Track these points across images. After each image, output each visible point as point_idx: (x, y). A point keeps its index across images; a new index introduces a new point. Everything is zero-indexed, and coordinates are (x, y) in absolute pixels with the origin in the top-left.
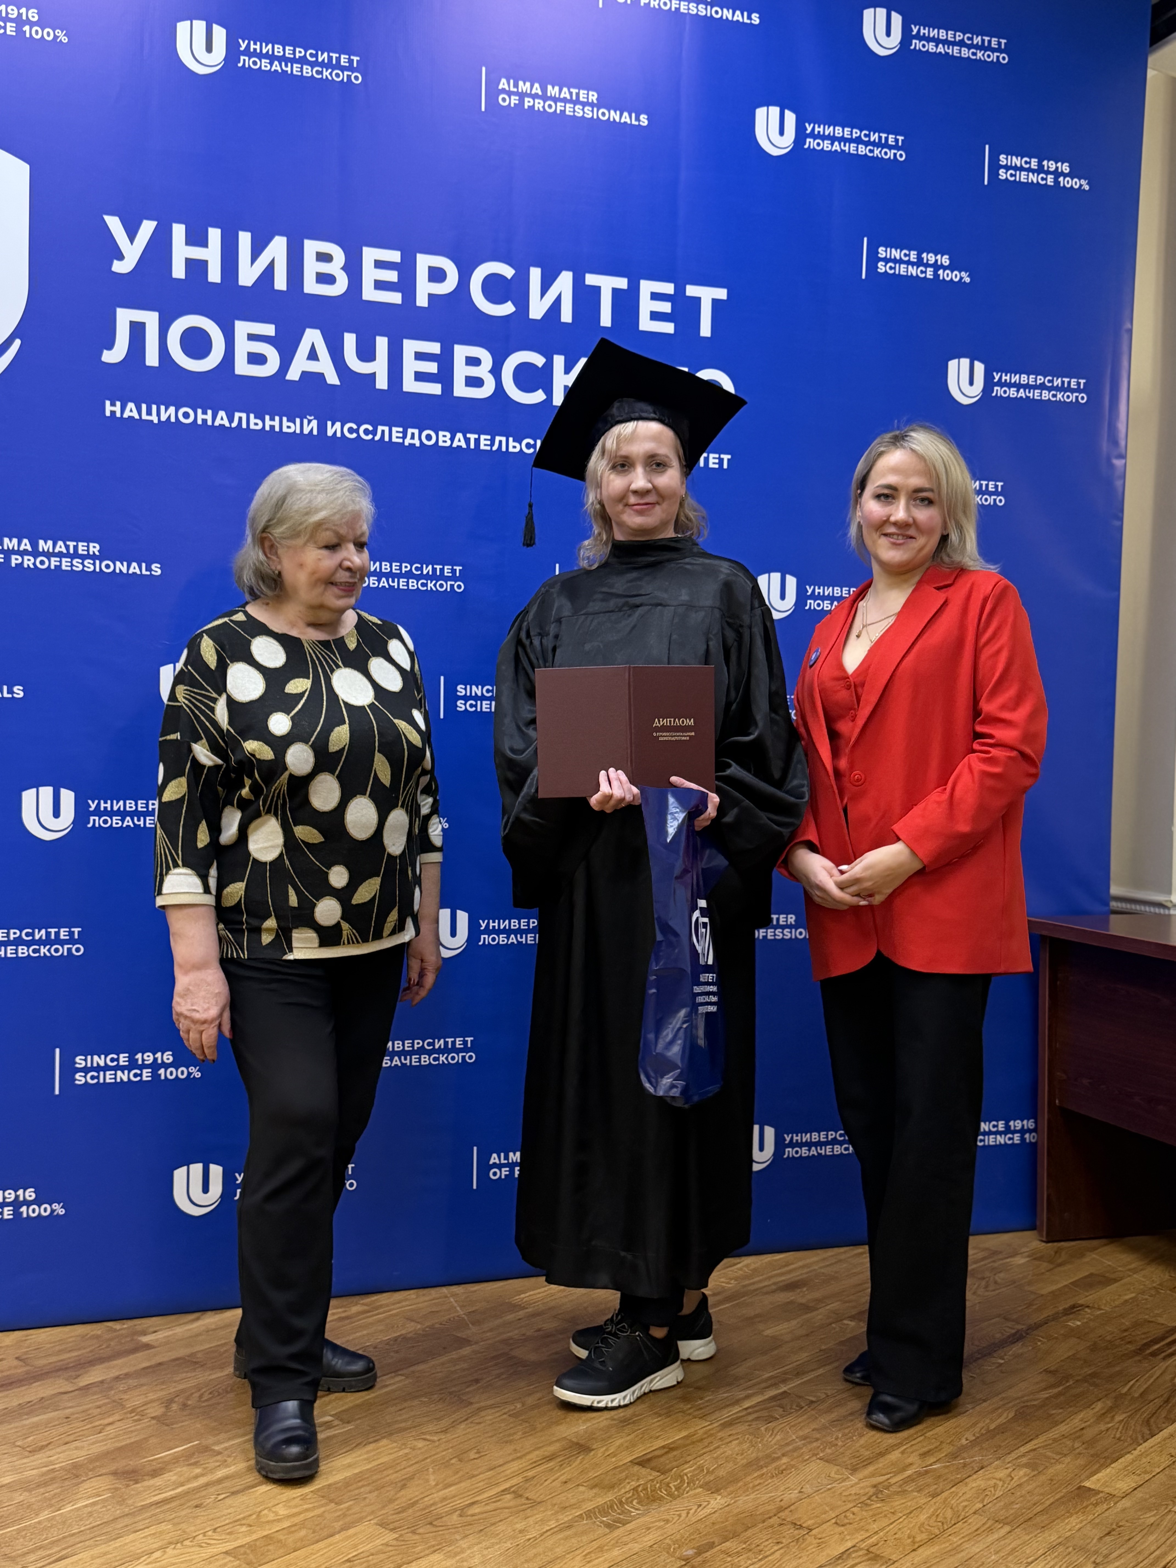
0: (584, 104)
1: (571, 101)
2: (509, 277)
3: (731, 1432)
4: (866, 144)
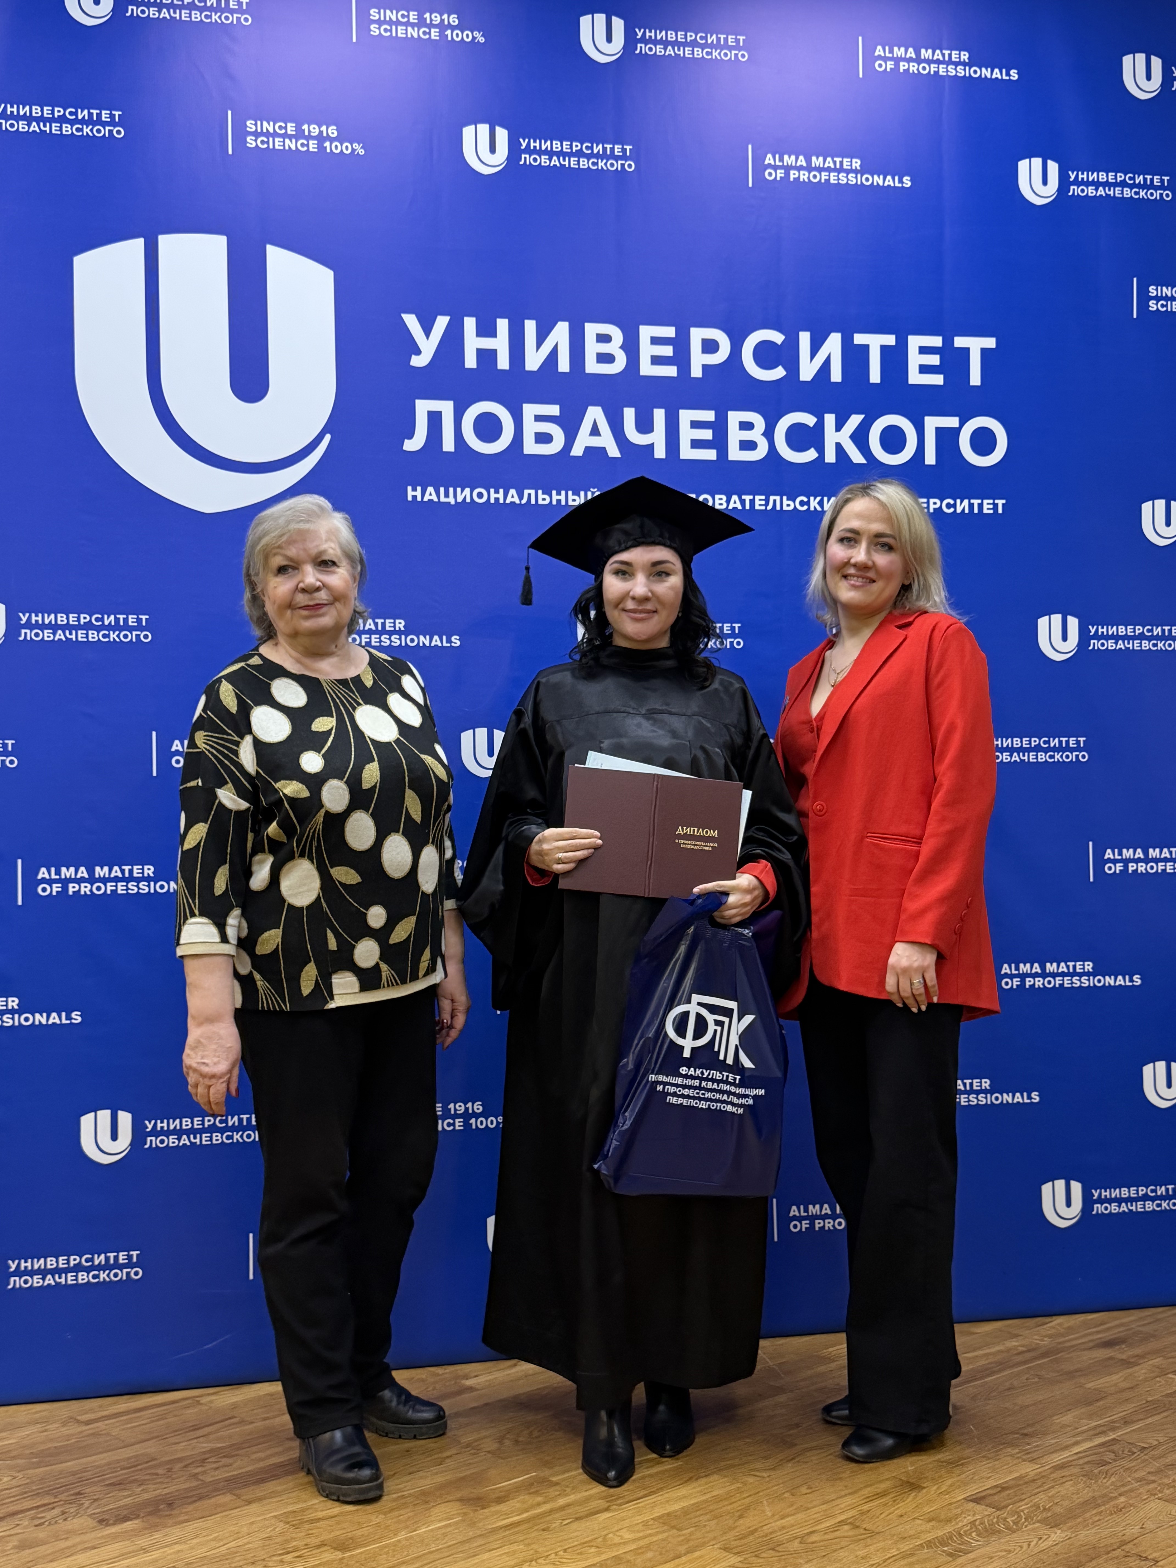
0: (848, 172)
1: (835, 170)
2: (779, 343)
3: (1063, 1475)
4: (1131, 187)
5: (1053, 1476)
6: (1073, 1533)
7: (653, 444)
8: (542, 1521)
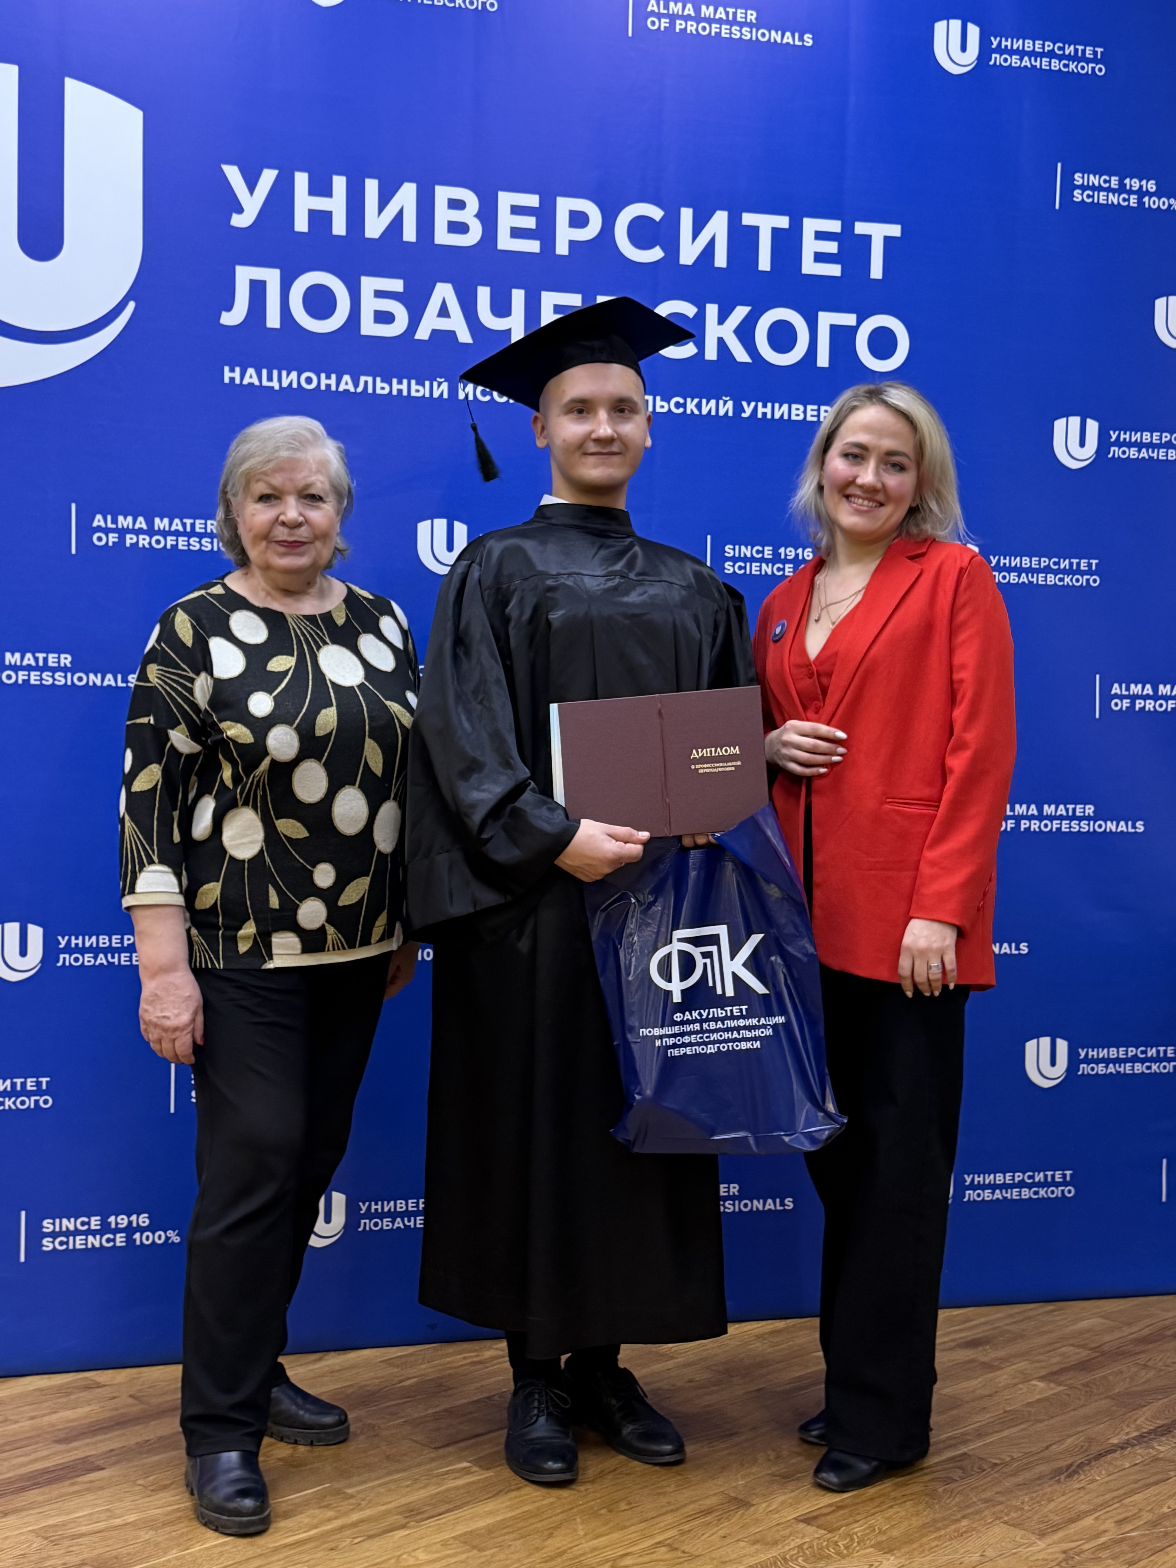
0: (741, 25)
1: (727, 22)
2: (658, 219)
3: (906, 1493)
4: (1060, 58)
5: (893, 1494)
6: (906, 1560)
7: (510, 330)
8: (330, 1539)
